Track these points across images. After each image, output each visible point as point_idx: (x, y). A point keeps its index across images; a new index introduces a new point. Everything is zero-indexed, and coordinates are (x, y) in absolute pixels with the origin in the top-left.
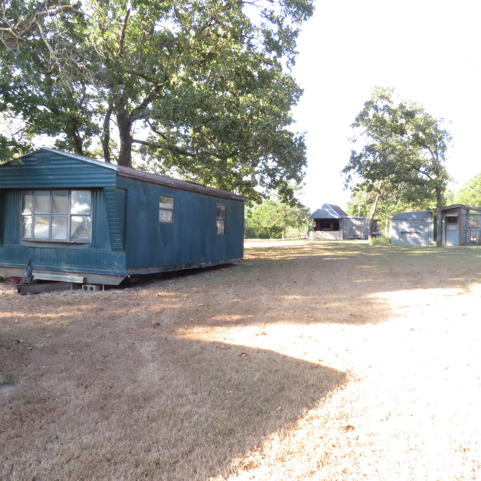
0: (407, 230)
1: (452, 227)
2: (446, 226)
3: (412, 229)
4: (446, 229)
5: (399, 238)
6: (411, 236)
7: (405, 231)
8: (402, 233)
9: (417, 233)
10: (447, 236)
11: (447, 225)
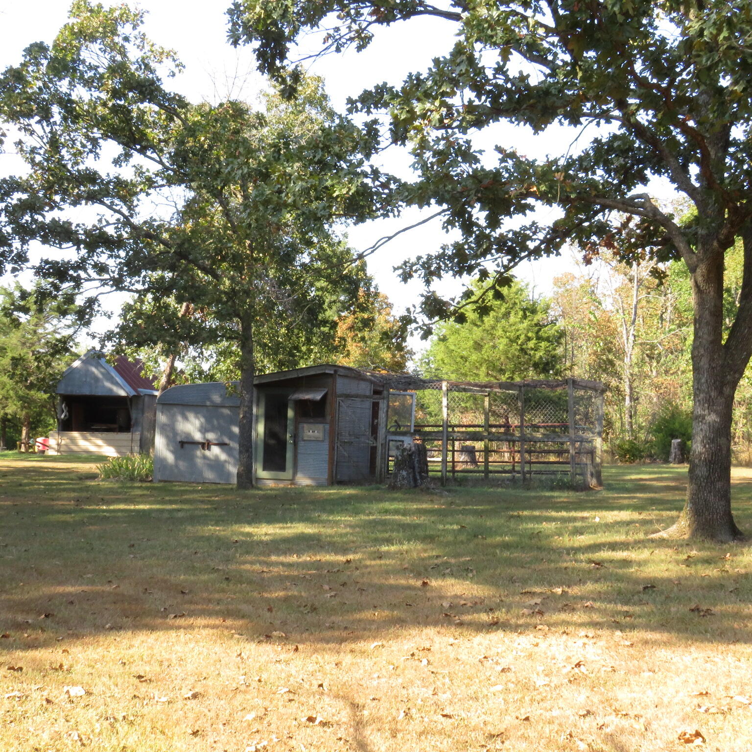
0: (198, 436)
1: (313, 432)
2: (296, 428)
3: (211, 436)
4: (295, 437)
5: (176, 458)
6: (207, 453)
7: (192, 438)
8: (182, 444)
9: (221, 445)
10: (300, 457)
11: (301, 426)
